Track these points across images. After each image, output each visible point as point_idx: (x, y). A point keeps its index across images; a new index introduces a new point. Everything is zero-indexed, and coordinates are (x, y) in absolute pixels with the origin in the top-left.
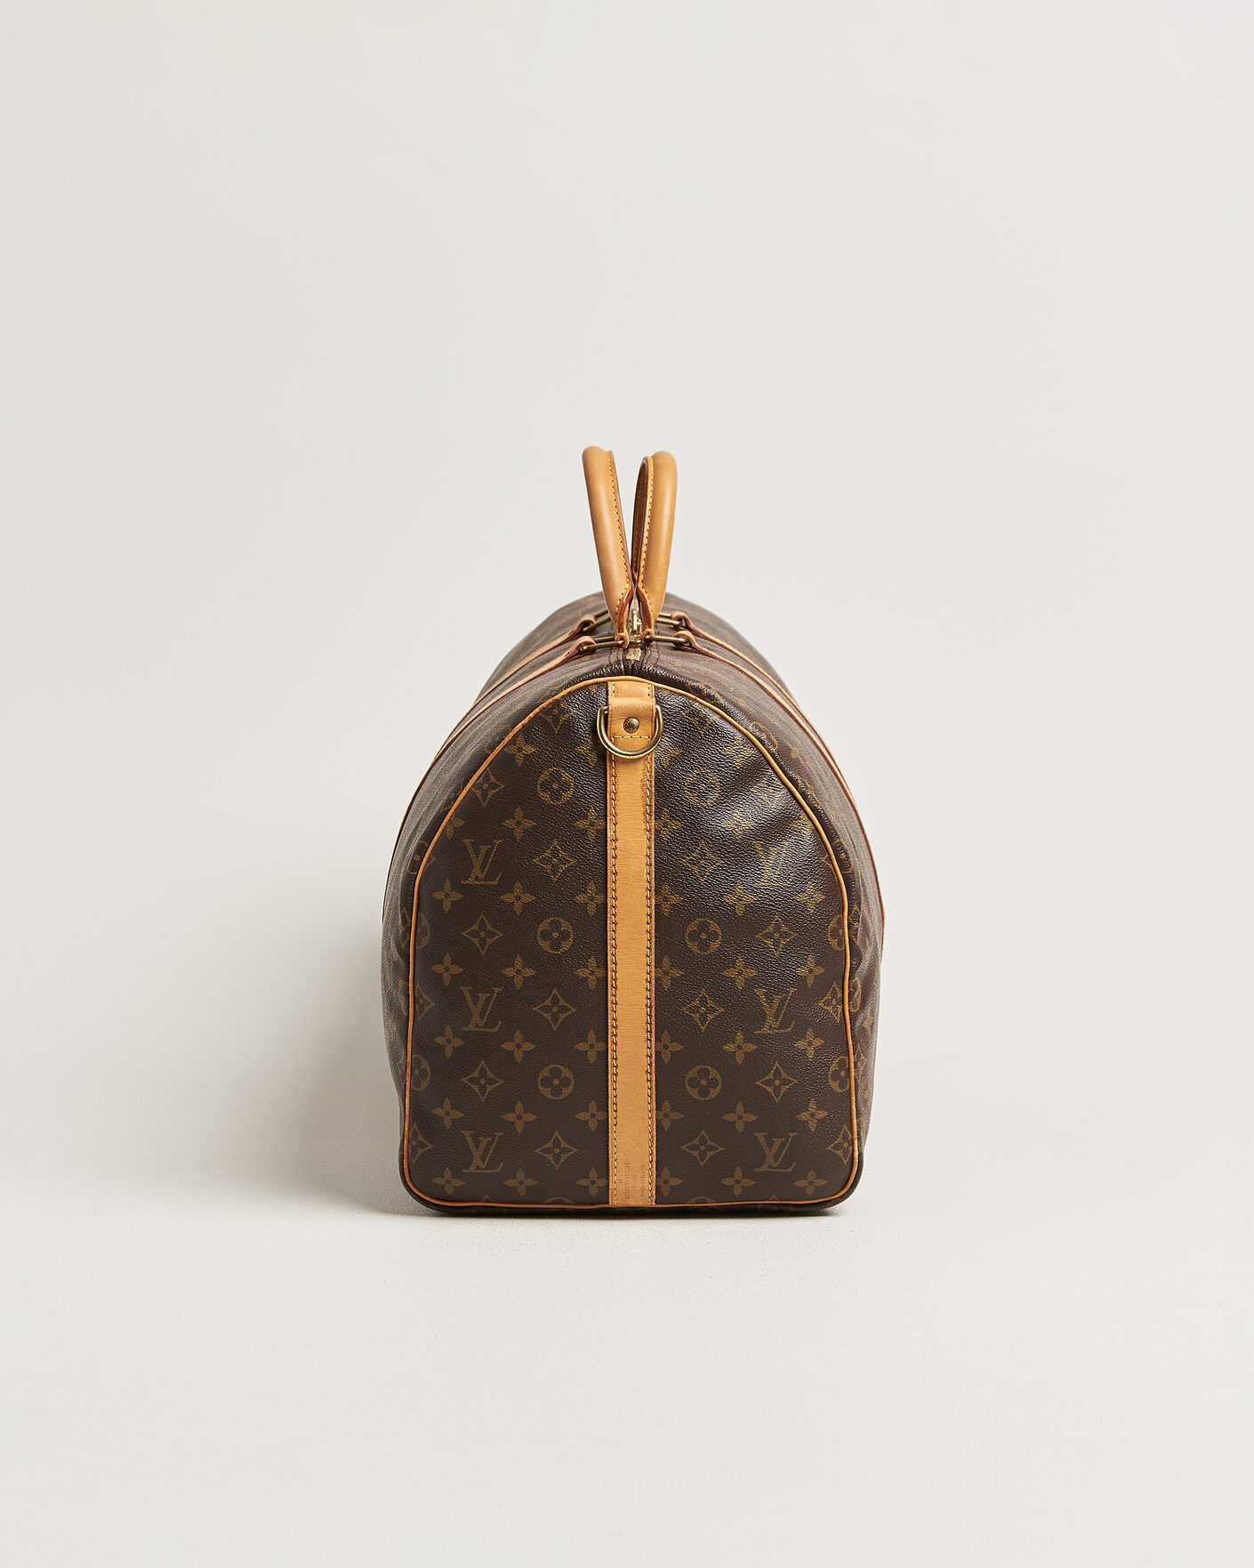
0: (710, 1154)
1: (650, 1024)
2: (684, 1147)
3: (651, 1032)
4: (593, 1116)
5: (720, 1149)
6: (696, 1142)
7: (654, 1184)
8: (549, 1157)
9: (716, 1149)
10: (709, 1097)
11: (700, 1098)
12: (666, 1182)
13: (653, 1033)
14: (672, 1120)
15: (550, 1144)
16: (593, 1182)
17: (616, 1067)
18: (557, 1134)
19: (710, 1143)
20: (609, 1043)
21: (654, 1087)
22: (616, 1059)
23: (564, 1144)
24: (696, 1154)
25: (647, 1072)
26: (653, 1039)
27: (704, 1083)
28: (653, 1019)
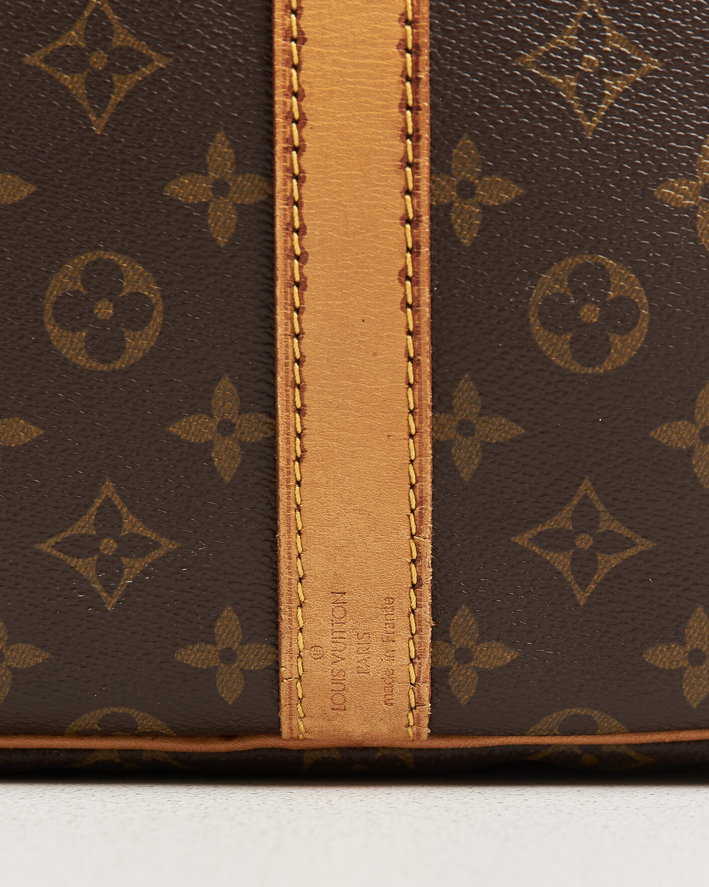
0: (608, 562)
1: (415, 109)
2: (522, 540)
3: (415, 137)
4: (226, 428)
5: (643, 545)
6: (562, 521)
7: (426, 661)
8: (85, 567)
9: (628, 543)
10: (608, 366)
11: (576, 367)
12: (464, 656)
13: (425, 142)
14: (486, 446)
15: (85, 525)
16: (228, 656)
17: (302, 258)
18: (108, 489)
19: (608, 523)
20: (279, 174)
21: (425, 330)
22: (301, 231)
23: (131, 524)
24: (561, 561)
25: (404, 276)
26: (424, 161)
27: (590, 314)
28: (425, 89)
